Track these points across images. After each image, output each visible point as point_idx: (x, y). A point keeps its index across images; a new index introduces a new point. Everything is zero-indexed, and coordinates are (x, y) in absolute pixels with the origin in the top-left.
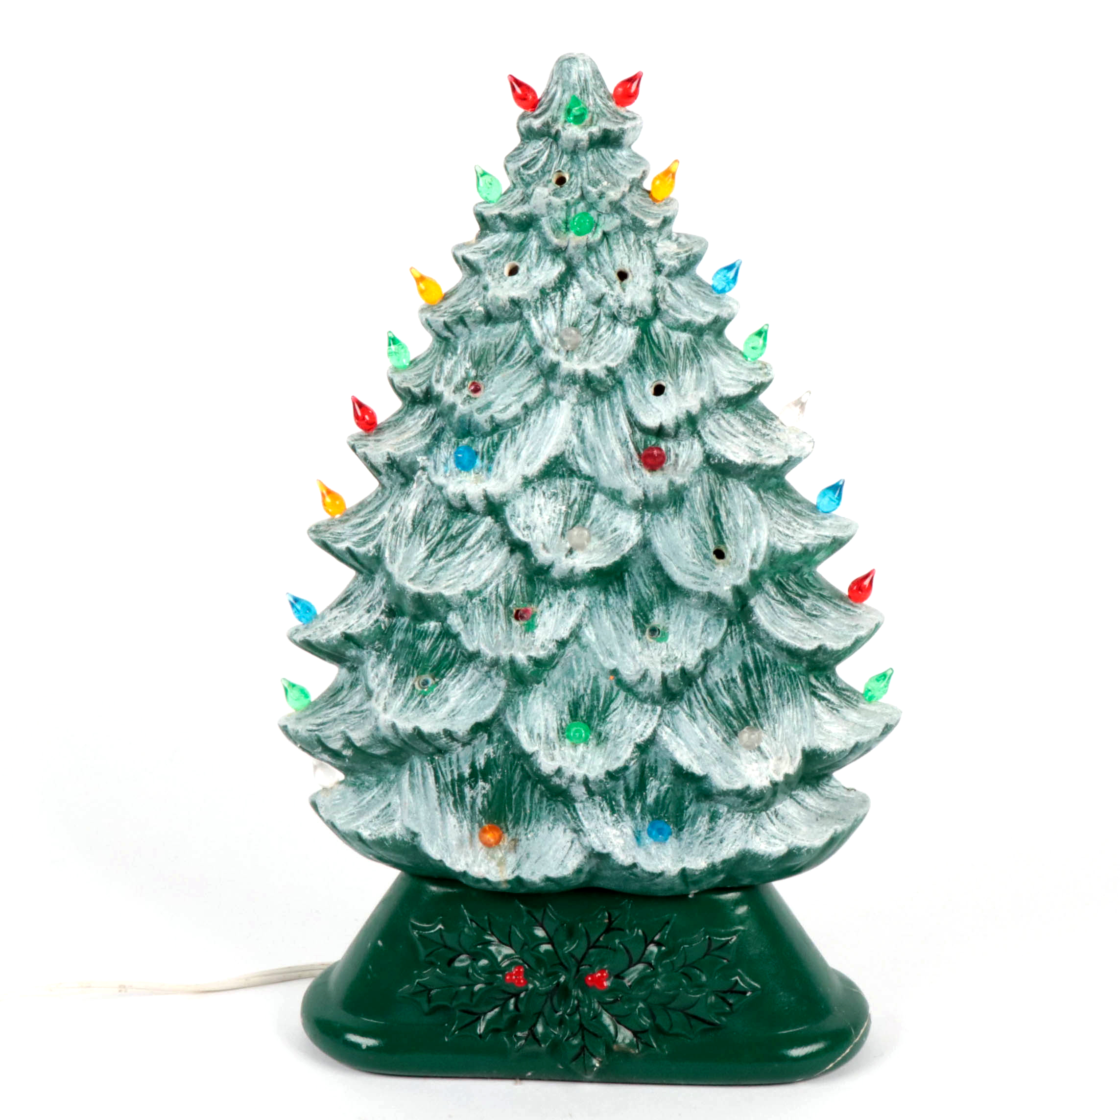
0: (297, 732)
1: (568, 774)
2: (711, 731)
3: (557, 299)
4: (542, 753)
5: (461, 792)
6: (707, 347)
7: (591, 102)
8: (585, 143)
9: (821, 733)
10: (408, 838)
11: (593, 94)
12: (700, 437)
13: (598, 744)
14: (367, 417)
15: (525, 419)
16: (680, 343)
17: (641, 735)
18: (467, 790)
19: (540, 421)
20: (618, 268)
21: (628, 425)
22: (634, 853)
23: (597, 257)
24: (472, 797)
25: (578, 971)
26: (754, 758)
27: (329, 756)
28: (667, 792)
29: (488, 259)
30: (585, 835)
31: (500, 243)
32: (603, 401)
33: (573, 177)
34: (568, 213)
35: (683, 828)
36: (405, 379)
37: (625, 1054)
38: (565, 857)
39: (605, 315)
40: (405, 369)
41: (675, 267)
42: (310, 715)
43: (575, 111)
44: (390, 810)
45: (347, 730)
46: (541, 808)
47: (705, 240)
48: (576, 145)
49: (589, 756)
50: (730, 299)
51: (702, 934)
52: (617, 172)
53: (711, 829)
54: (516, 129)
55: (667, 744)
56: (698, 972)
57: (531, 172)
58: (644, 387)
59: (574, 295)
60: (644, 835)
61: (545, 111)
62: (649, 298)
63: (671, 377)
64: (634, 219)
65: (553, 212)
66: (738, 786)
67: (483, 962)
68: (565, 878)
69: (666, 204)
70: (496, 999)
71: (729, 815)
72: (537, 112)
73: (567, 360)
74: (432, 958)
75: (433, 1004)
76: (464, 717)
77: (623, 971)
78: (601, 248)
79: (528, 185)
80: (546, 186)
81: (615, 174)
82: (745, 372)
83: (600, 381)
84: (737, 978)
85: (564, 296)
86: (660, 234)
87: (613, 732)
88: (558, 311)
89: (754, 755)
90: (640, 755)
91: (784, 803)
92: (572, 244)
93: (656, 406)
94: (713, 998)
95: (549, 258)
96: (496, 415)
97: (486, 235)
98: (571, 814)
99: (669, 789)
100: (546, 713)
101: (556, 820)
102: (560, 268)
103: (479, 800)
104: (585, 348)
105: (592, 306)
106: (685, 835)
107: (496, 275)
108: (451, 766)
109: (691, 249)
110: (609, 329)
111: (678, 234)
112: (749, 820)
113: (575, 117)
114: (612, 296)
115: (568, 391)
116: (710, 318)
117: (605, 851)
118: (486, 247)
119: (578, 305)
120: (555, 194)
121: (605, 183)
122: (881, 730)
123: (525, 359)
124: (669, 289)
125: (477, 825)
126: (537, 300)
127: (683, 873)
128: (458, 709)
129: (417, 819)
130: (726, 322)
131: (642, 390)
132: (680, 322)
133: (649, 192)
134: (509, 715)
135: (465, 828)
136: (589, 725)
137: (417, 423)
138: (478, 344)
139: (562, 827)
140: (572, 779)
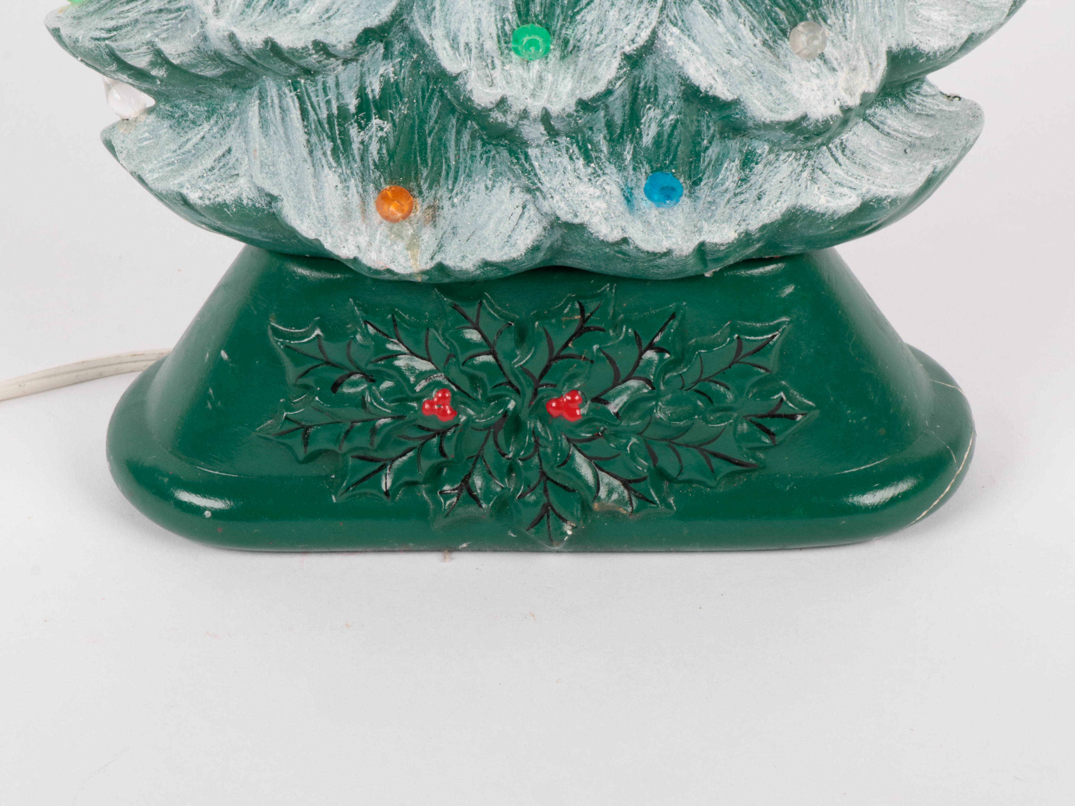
0: (76, 41)
1: (517, 107)
2: (745, 31)
4: (473, 74)
5: (344, 134)
9: (916, 22)
10: (262, 203)
13: (563, 58)
17: (633, 41)
18: (353, 131)
22: (624, 224)
24: (362, 142)
25: (535, 393)
26: (815, 70)
27: (129, 76)
28: (674, 127)
30: (544, 198)
35: (700, 180)
37: (612, 515)
38: (514, 230)
42: (95, 12)
44: (231, 159)
45: (156, 40)
46: (473, 157)
49: (550, 77)
51: (728, 331)
53: (744, 180)
55: (674, 53)
56: (722, 389)
60: (639, 194)
66: (790, 116)
67: (387, 384)
68: (514, 260)
70: (409, 438)
71: (772, 157)
74: (309, 380)
75: (311, 449)
76: (345, 21)
77: (606, 392)
84: (782, 394)
87: (587, 37)
89: (814, 66)
90: (631, 70)
91: (855, 129)
94: (745, 426)
98: (522, 165)
99: (677, 121)
100: (477, 11)
101: (497, 174)
103: (374, 147)
106: (703, 190)
108: (326, 94)
112: (802, 161)
117: (577, 221)
122: (1007, 11)
125: (371, 187)
127: (701, 249)
128: (335, 7)
129: (275, 174)
134: (417, 15)
135: (353, 190)
136: (548, 29)
139: (507, 186)
140: (524, 114)
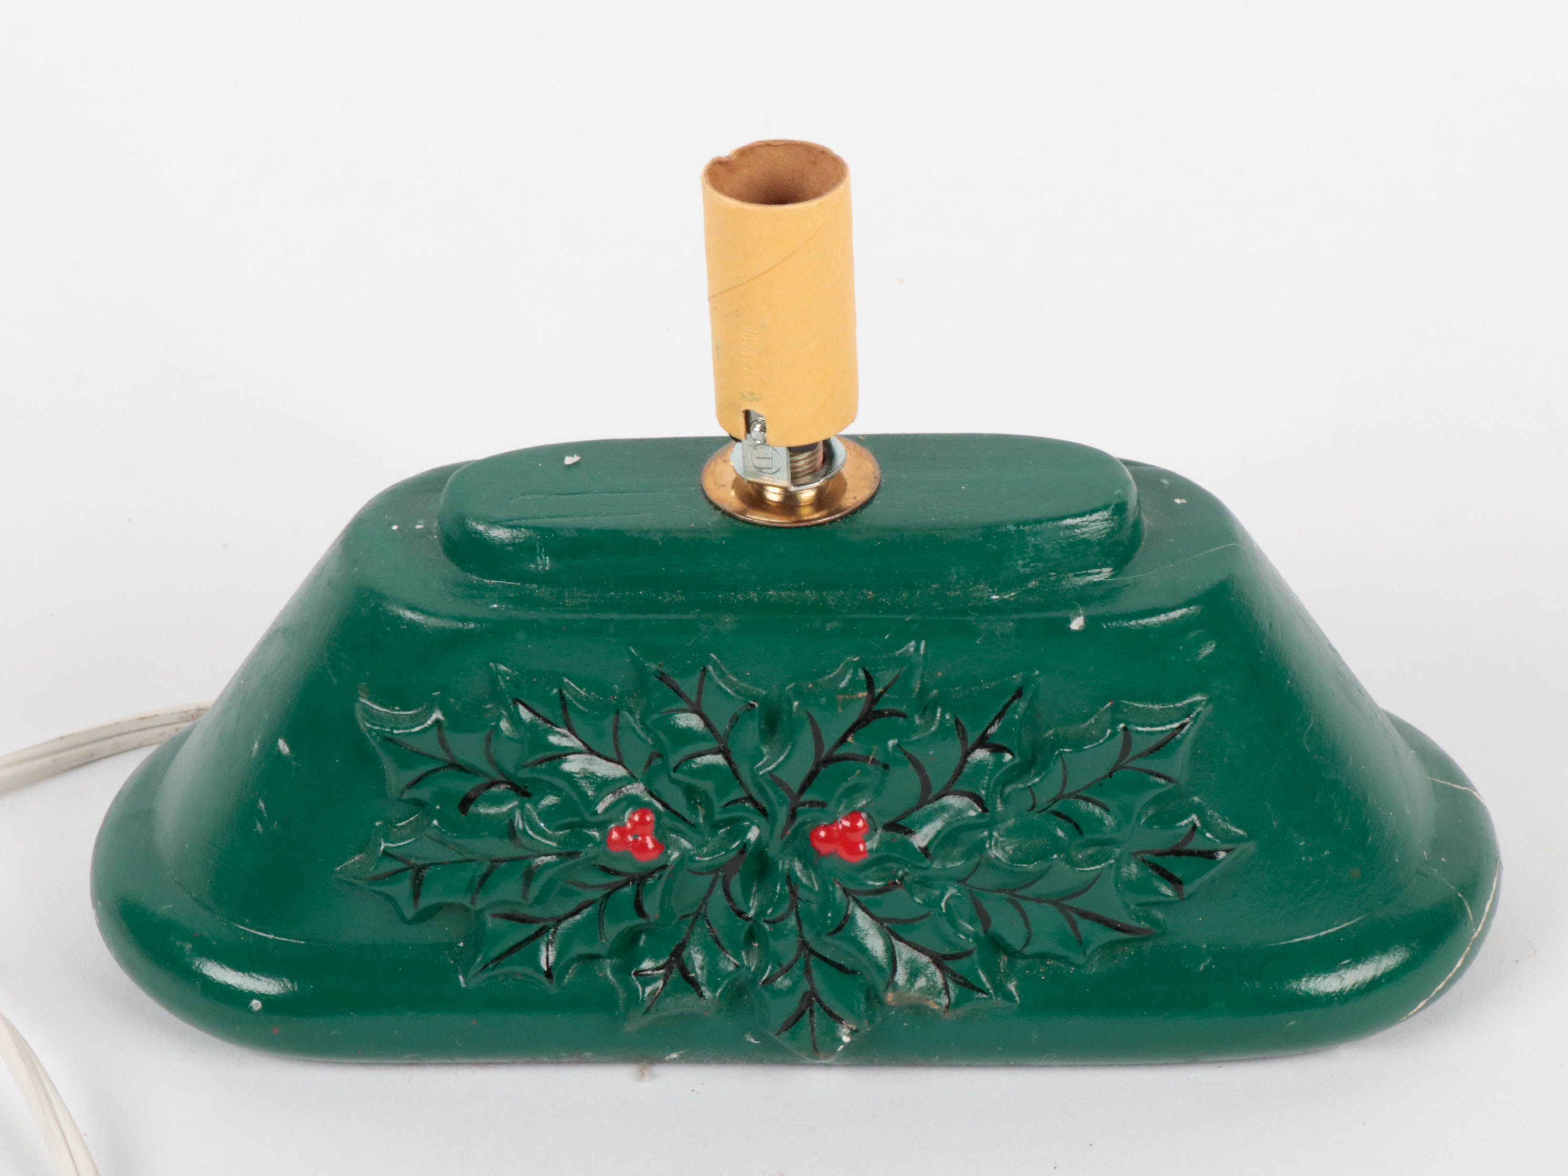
25: (793, 816)
37: (918, 1010)
51: (1107, 718)
56: (1097, 810)
67: (550, 800)
70: (585, 886)
74: (423, 793)
75: (426, 901)
77: (907, 814)
84: (1194, 817)
94: (1134, 869)
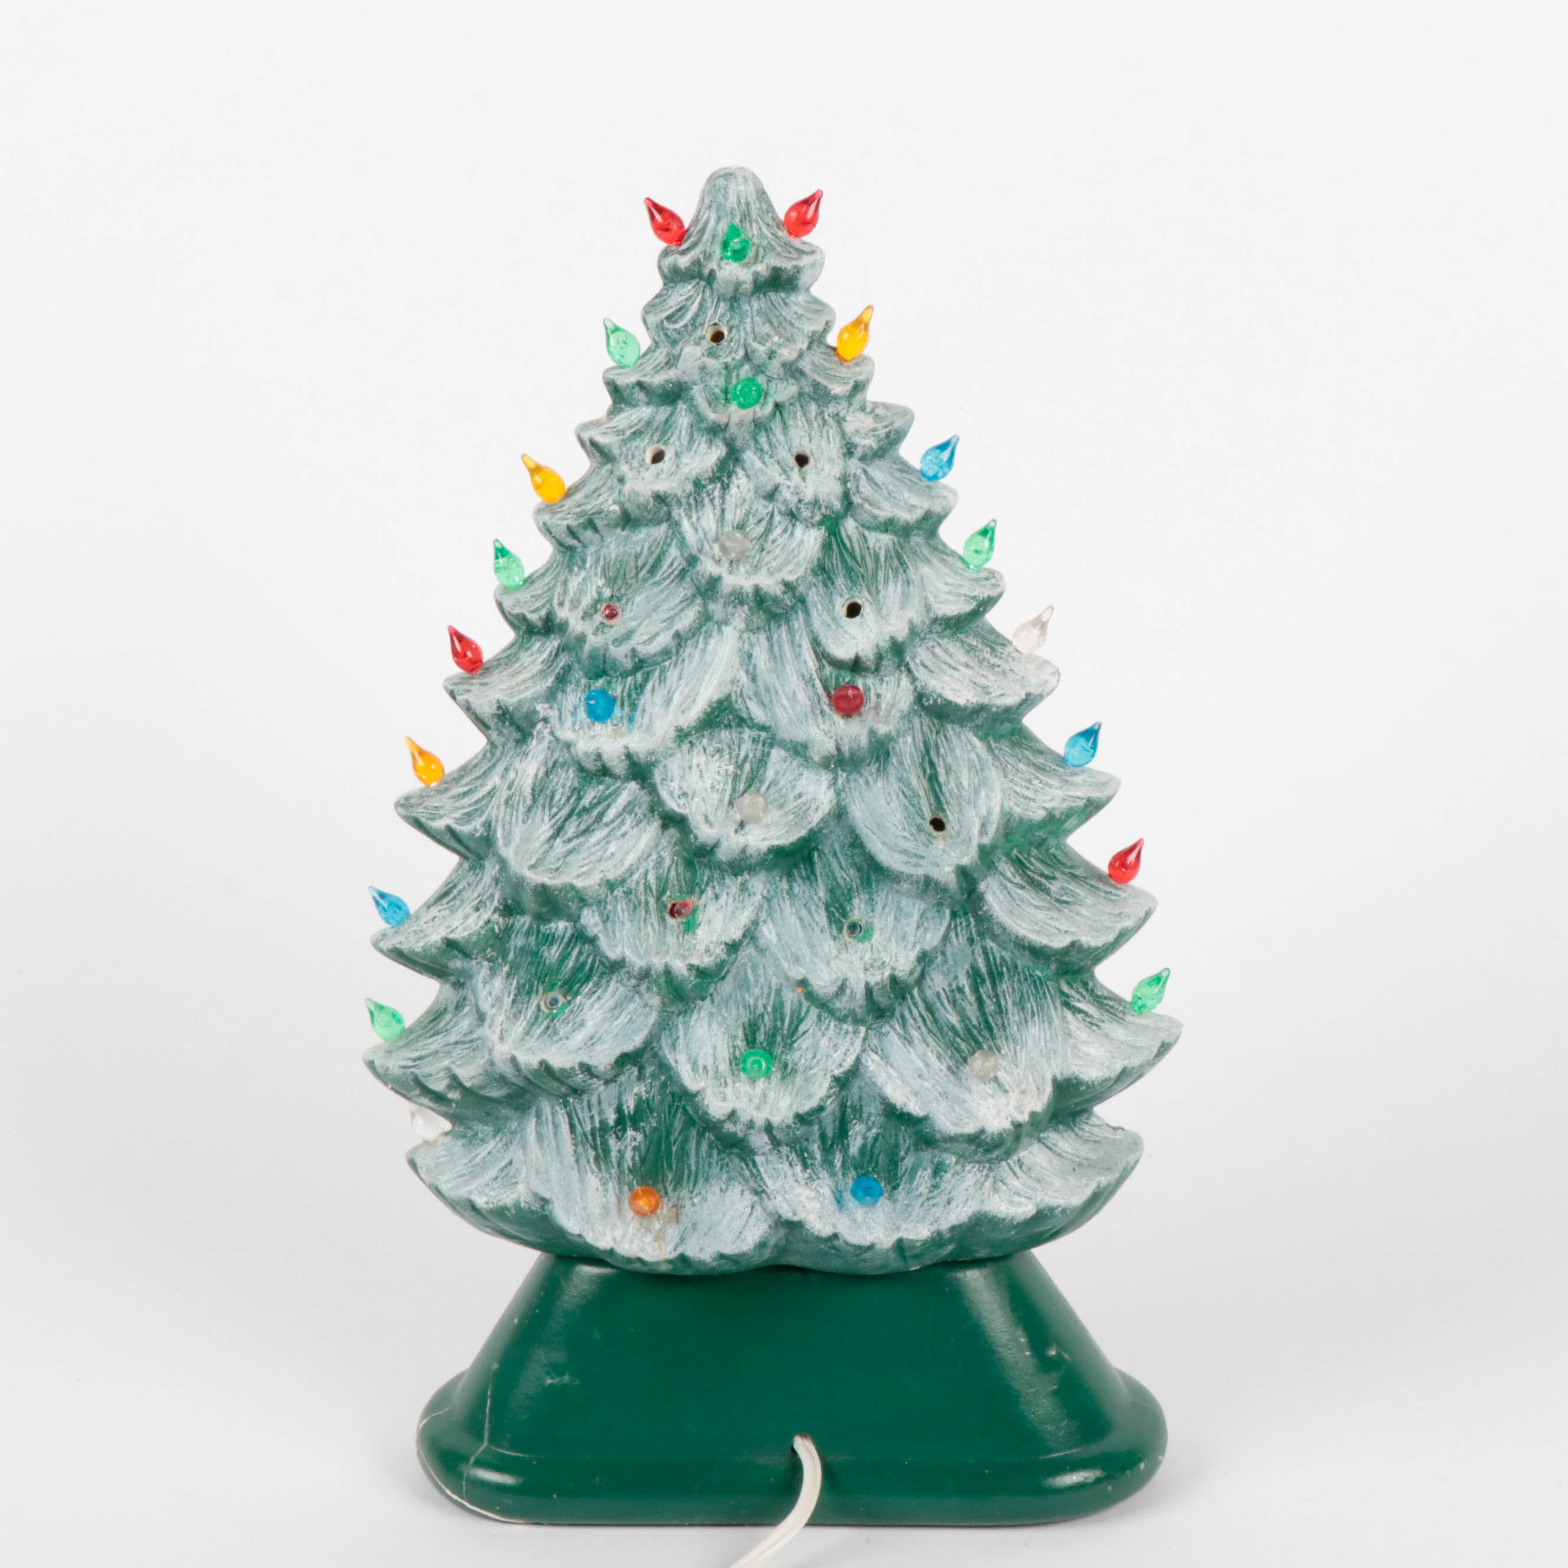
0: (387, 1070)
1: (745, 1118)
2: (932, 1058)
3: (717, 493)
4: (709, 1092)
5: (605, 1143)
6: (915, 553)
7: (756, 232)
8: (748, 286)
9: (1077, 1056)
10: (536, 1206)
11: (757, 222)
12: (909, 671)
13: (783, 1078)
14: (469, 654)
15: (677, 652)
16: (880, 548)
17: (840, 1065)
18: (612, 1141)
19: (697, 654)
20: (795, 451)
21: (814, 657)
22: (834, 1221)
23: (768, 436)
24: (619, 1151)
26: (990, 1092)
27: (430, 1100)
28: (876, 1139)
29: (624, 442)
30: (769, 1198)
31: (639, 421)
32: (779, 626)
33: (734, 331)
34: (728, 378)
35: (898, 1185)
36: (517, 603)
38: (744, 1227)
39: (780, 512)
40: (517, 589)
41: (871, 448)
42: (404, 1046)
43: (735, 244)
44: (512, 1170)
45: (453, 1066)
46: (710, 1164)
47: (910, 411)
48: (736, 290)
49: (772, 1095)
50: (945, 487)
52: (791, 324)
53: (935, 1186)
54: (656, 270)
55: (875, 1076)
57: (677, 326)
58: (834, 606)
59: (738, 487)
60: (847, 1196)
61: (695, 245)
62: (837, 489)
63: (869, 592)
64: (816, 385)
65: (708, 378)
66: (970, 1129)
68: (744, 1254)
69: (857, 364)
71: (958, 1167)
72: (684, 246)
73: (730, 573)
76: (605, 1046)
78: (773, 425)
79: (674, 343)
80: (697, 344)
81: (788, 327)
82: (966, 584)
83: (775, 600)
85: (725, 488)
86: (850, 404)
87: (803, 1061)
88: (718, 508)
89: (990, 1088)
90: (840, 1092)
91: (1030, 1149)
92: (735, 419)
93: (849, 630)
95: (704, 438)
96: (639, 648)
97: (621, 410)
98: (750, 1171)
99: (878, 1134)
100: (714, 1039)
101: (730, 1179)
102: (719, 451)
103: (629, 1155)
104: (754, 557)
105: (762, 501)
106: (901, 1194)
107: (635, 463)
108: (590, 1110)
109: (892, 423)
110: (785, 530)
111: (873, 403)
112: (985, 1172)
113: (735, 252)
114: (789, 487)
115: (733, 614)
116: (919, 514)
117: (796, 1219)
118: (621, 427)
119: (744, 500)
120: (711, 354)
121: (776, 339)
122: (1155, 1050)
123: (676, 573)
124: (863, 476)
125: (626, 1188)
126: (690, 494)
127: (900, 1246)
128: (598, 1035)
129: (548, 1181)
130: (941, 518)
131: (830, 611)
132: (880, 519)
133: (834, 349)
134: (665, 1042)
135: (611, 1191)
136: (771, 1054)
137: (535, 660)
138: (613, 556)
139: (738, 1188)
140: (751, 1125)
